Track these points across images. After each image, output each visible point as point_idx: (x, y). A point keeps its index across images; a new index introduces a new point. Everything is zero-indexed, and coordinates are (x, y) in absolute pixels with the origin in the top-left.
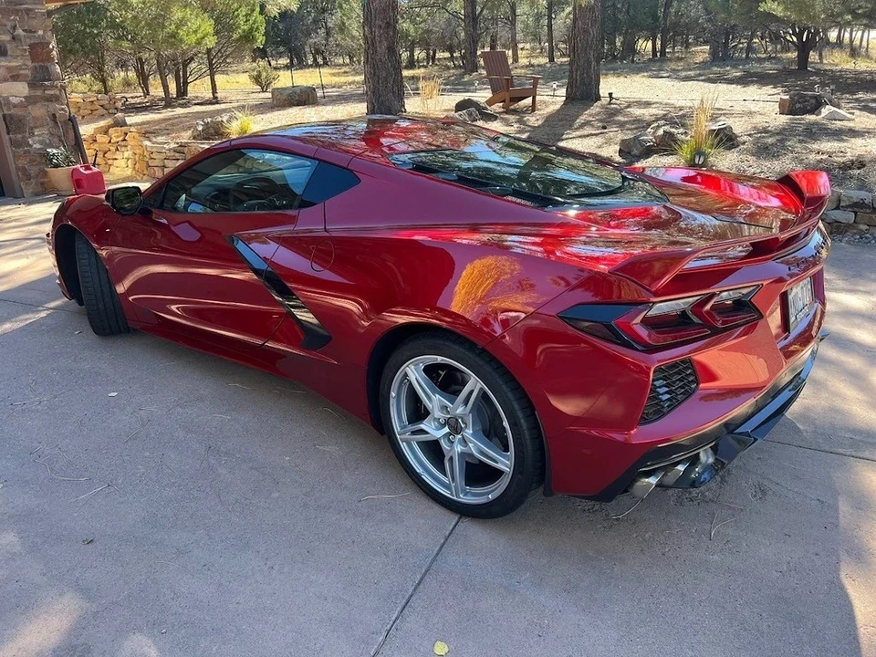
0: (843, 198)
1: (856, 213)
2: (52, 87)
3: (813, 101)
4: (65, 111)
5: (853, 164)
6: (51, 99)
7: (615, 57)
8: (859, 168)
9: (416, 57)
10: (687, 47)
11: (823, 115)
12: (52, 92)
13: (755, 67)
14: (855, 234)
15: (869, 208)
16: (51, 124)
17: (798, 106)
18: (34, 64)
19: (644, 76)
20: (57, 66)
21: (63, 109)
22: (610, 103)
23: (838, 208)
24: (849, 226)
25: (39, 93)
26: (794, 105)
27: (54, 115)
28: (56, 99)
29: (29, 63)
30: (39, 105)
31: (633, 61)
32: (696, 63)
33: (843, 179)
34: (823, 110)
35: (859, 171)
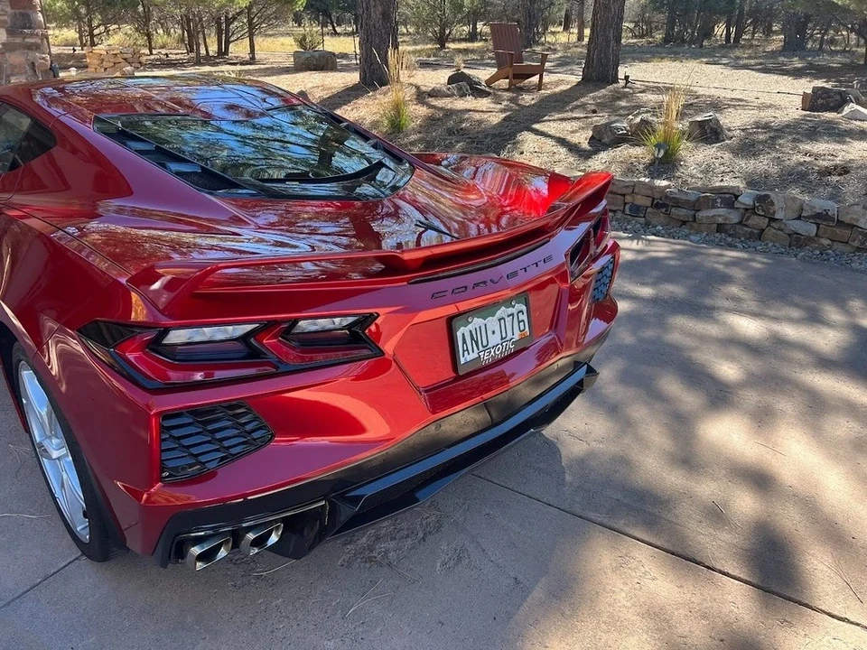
0: (805, 207)
1: (818, 225)
2: (32, 35)
3: (838, 97)
4: (46, 61)
5: (835, 169)
6: (30, 47)
7: (683, 41)
8: (840, 175)
9: (478, 30)
10: (768, 35)
11: (844, 113)
12: (32, 41)
13: (823, 60)
14: (816, 249)
15: (833, 221)
16: (30, 72)
17: (820, 101)
18: (13, 11)
19: (702, 62)
20: (40, 14)
21: (43, 58)
22: (625, 87)
23: (799, 218)
24: (809, 240)
25: (18, 40)
26: (816, 100)
27: (33, 63)
28: (37, 47)
29: (9, 9)
30: (17, 52)
31: (701, 46)
32: (765, 52)
33: (818, 185)
34: (846, 108)
35: (838, 178)
